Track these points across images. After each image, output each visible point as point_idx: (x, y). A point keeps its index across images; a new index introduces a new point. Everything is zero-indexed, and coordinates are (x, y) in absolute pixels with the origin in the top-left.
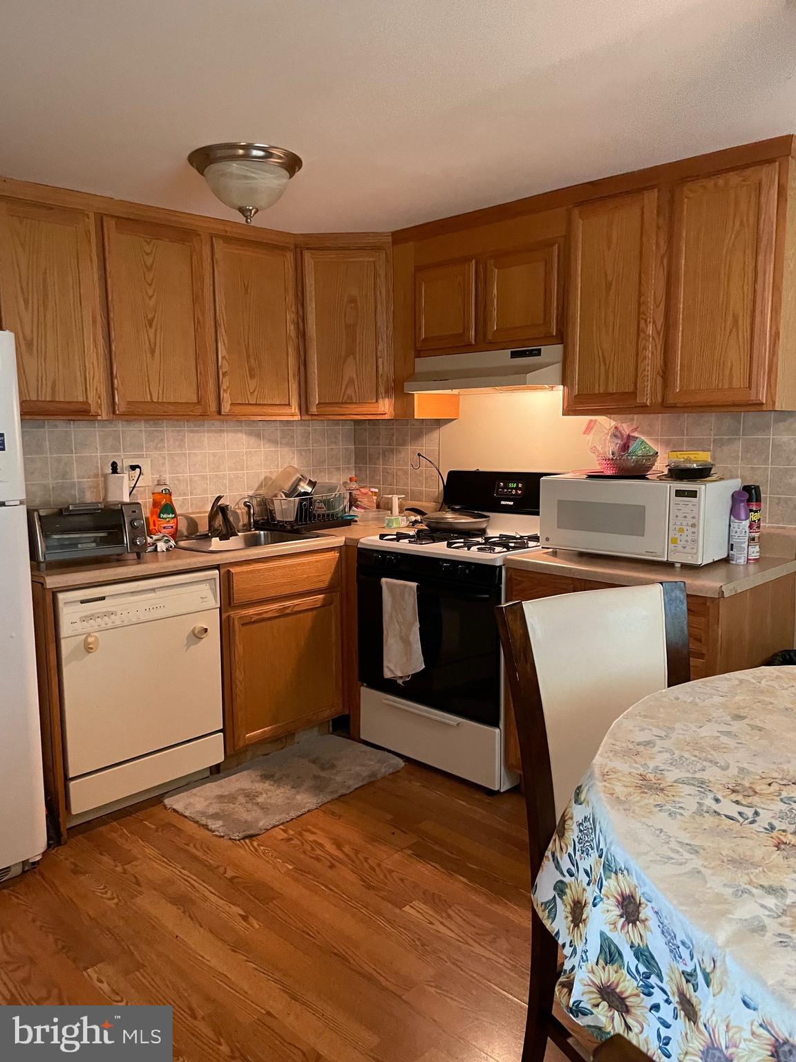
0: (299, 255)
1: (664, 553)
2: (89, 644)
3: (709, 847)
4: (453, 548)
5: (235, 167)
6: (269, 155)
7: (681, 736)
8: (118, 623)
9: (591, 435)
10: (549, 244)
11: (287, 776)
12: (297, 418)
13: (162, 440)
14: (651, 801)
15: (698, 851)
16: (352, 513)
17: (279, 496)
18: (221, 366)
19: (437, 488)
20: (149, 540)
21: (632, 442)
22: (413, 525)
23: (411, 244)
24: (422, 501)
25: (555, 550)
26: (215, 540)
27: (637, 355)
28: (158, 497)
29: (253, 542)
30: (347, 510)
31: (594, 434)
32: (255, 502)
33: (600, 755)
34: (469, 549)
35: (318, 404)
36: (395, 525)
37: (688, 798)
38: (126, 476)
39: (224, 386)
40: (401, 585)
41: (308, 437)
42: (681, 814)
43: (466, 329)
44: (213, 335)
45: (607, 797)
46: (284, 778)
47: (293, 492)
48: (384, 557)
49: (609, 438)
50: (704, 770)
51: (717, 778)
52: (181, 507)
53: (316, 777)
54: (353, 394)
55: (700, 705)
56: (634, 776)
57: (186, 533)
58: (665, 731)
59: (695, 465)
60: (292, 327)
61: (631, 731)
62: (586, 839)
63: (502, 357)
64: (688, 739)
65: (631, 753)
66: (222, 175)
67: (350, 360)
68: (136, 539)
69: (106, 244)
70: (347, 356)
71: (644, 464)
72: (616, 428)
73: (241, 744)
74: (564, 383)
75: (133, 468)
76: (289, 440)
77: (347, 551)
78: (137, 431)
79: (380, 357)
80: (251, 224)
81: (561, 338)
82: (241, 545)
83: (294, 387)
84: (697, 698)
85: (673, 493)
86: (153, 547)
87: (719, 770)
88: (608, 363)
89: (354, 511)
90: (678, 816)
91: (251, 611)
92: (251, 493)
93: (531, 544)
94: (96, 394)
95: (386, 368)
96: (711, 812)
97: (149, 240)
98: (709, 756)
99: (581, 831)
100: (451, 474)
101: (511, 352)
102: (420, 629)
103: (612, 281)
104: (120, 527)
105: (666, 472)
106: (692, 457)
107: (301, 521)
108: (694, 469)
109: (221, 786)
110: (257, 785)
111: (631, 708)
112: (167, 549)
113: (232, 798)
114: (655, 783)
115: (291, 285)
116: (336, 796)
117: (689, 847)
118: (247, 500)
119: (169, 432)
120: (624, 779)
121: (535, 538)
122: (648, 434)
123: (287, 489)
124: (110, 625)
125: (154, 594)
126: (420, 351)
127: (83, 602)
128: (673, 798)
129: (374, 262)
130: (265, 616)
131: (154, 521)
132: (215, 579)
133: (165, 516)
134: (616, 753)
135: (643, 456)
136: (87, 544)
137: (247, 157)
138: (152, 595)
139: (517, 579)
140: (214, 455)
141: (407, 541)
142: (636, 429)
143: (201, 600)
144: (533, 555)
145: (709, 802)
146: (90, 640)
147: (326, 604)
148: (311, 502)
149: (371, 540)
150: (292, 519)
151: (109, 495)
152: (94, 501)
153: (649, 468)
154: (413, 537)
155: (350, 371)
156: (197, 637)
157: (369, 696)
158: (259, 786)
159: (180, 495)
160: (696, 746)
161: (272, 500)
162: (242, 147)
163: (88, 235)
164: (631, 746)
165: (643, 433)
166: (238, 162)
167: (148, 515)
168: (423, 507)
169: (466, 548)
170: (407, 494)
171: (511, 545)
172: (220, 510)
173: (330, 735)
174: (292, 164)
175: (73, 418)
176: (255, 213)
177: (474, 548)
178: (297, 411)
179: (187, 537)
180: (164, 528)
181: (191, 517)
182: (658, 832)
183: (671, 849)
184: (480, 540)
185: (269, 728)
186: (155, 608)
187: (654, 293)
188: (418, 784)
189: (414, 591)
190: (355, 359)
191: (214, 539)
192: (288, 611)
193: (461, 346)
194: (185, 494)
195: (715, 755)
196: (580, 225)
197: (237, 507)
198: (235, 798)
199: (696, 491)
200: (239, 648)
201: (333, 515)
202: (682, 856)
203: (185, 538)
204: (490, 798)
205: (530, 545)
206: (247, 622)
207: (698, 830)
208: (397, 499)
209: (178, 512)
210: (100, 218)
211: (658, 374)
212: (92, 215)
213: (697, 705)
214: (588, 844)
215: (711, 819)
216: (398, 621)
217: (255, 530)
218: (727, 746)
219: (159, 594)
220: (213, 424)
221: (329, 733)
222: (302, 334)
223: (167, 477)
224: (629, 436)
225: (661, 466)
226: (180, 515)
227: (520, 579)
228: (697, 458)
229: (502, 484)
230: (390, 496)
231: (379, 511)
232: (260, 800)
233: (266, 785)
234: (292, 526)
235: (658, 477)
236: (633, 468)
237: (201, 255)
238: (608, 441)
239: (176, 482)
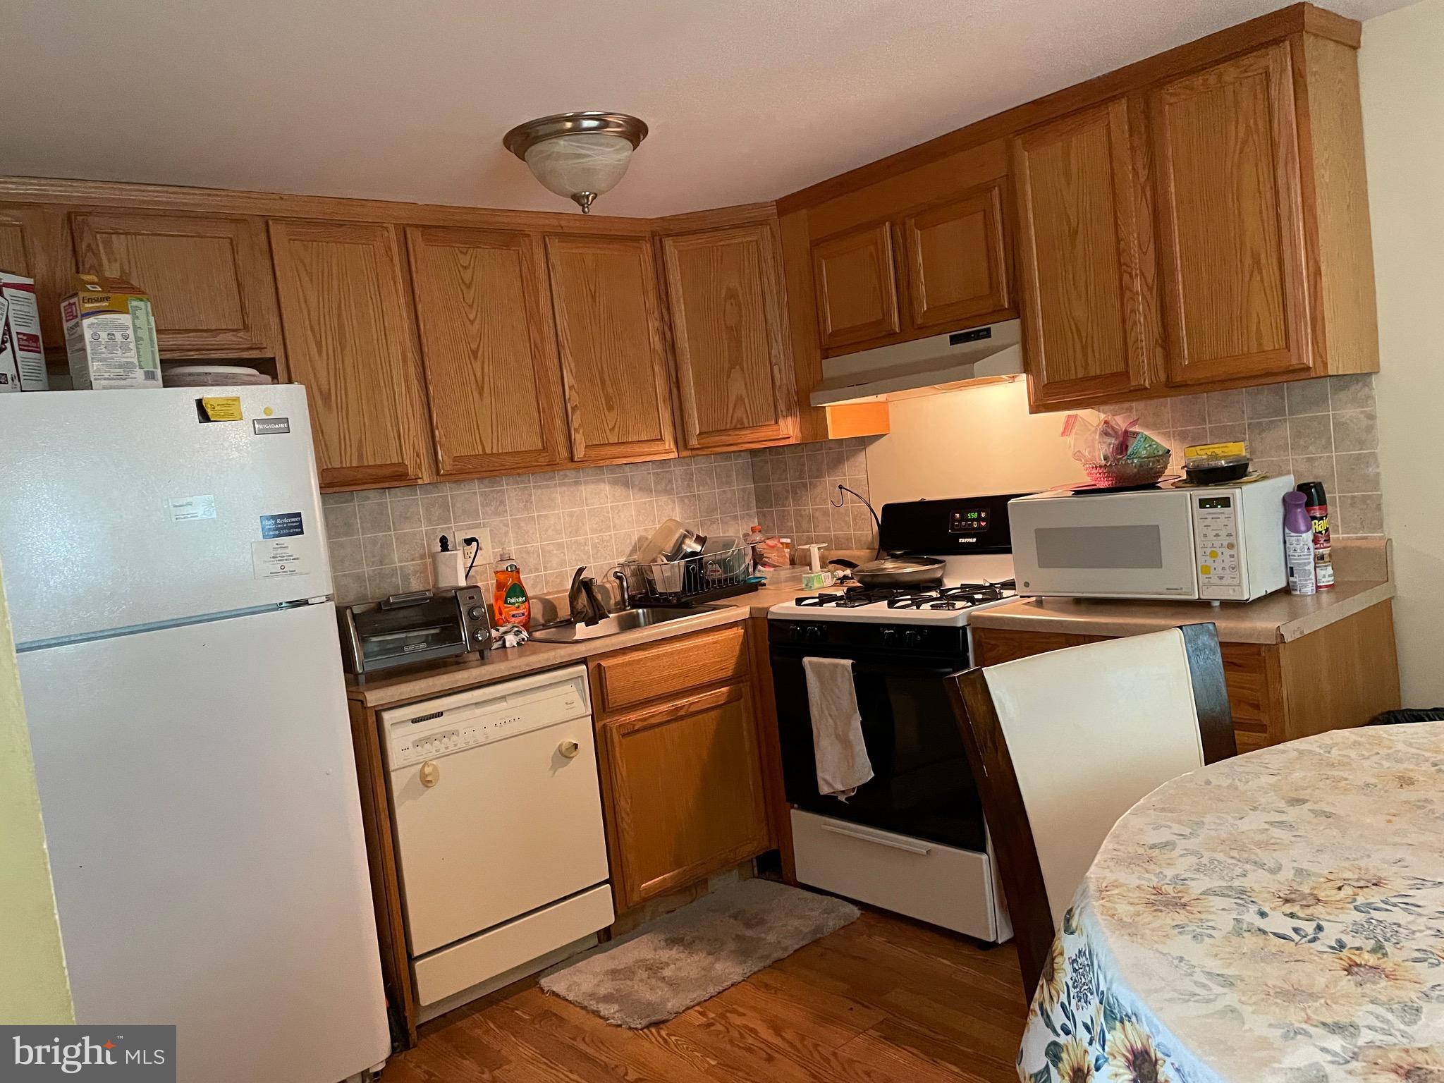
0: (658, 245)
1: (1193, 590)
2: (427, 776)
3: (1250, 977)
4: (897, 608)
5: (562, 144)
6: (604, 123)
7: (1213, 833)
8: (461, 745)
9: (1073, 435)
10: (987, 189)
11: (701, 939)
12: (674, 455)
13: (502, 502)
14: (1169, 921)
15: (1234, 982)
16: (758, 574)
17: (659, 559)
18: (569, 399)
19: (871, 530)
20: (494, 634)
21: (1131, 440)
22: (842, 583)
23: (804, 211)
24: (851, 549)
25: (1039, 599)
26: (580, 626)
27: (1124, 321)
28: (502, 577)
29: (629, 624)
30: (751, 570)
31: (1076, 434)
32: (628, 573)
33: (1096, 865)
34: (918, 608)
35: (699, 434)
36: (816, 585)
37: (1222, 915)
38: (460, 553)
39: (575, 424)
40: (830, 664)
41: (691, 480)
42: (1211, 936)
43: (887, 314)
44: (556, 360)
45: (1105, 920)
46: (697, 941)
47: (677, 553)
48: (804, 629)
49: (1097, 437)
50: (1245, 875)
51: (1263, 885)
52: (534, 586)
53: (739, 938)
54: (744, 416)
55: (1240, 788)
56: (1144, 890)
57: (542, 621)
58: (1189, 827)
59: (1223, 462)
60: (657, 338)
61: (1142, 830)
62: (1083, 980)
63: (939, 345)
64: (1224, 836)
65: (1144, 859)
66: (548, 157)
67: (736, 373)
68: (477, 634)
69: (412, 261)
70: (732, 367)
71: (1152, 469)
72: (1106, 422)
73: (635, 898)
74: (1026, 369)
75: (469, 542)
76: (666, 486)
77: (754, 626)
78: (471, 494)
79: (776, 364)
80: (590, 214)
81: (1017, 310)
82: (615, 629)
83: (665, 416)
84: (1237, 781)
85: (1196, 504)
86: (501, 642)
87: (1266, 873)
88: (1084, 335)
89: (759, 571)
90: (1206, 938)
91: (633, 717)
92: (622, 560)
93: (1006, 593)
94: (412, 453)
95: (784, 376)
96: (1253, 930)
97: (465, 250)
98: (1253, 857)
99: (1075, 970)
100: (887, 508)
101: (950, 336)
102: (862, 723)
103: (1078, 227)
104: (455, 620)
105: (1185, 477)
106: (1219, 451)
107: (690, 590)
108: (1223, 468)
109: (613, 958)
110: (661, 952)
111: (1142, 801)
112: (518, 643)
113: (628, 973)
114: (1174, 897)
115: (650, 284)
116: (768, 962)
117: (1220, 978)
118: (617, 570)
119: (511, 491)
120: (1130, 894)
121: (1010, 585)
122: (1154, 426)
123: (669, 551)
124: (452, 748)
125: (505, 703)
126: (828, 349)
127: (414, 721)
128: (1199, 916)
129: (757, 241)
130: (653, 721)
131: (500, 608)
132: (582, 677)
133: (513, 600)
134: (1118, 862)
135: (1148, 458)
136: (417, 646)
137: (577, 130)
138: (503, 705)
139: (989, 644)
140: (571, 515)
141: (833, 604)
142: (1134, 423)
143: (567, 707)
144: (1010, 608)
145: (1251, 917)
146: (428, 770)
147: (732, 699)
148: (701, 564)
149: (784, 607)
150: (678, 589)
151: (440, 578)
152: (423, 589)
153: (1161, 473)
154: (841, 598)
155: (737, 387)
156: (566, 757)
157: (802, 822)
158: (665, 955)
159: (530, 572)
160: (1235, 844)
161: (650, 566)
162: (569, 119)
163: (389, 253)
164: (1141, 851)
165: (1147, 426)
166: (567, 138)
167: (492, 601)
168: (854, 557)
169: (915, 607)
170: (830, 542)
171: (976, 596)
172: (583, 585)
173: (757, 880)
174: (635, 131)
175: (387, 485)
176: (593, 199)
177: (926, 607)
178: (672, 446)
179: (543, 625)
180: (513, 616)
181: (547, 599)
182: (1176, 962)
183: (1196, 983)
184: (934, 594)
185: (671, 874)
186: (507, 721)
187: (1138, 235)
188: (882, 939)
189: (849, 674)
190: (742, 370)
191: (578, 625)
192: (682, 713)
193: (881, 336)
194: (537, 570)
195: (1263, 856)
196: (1025, 160)
197: (605, 580)
198: (633, 973)
199: (1229, 498)
200: (622, 769)
201: (732, 579)
202: (1211, 990)
203: (541, 627)
204: (984, 953)
205: (1004, 596)
206: (630, 732)
207: (1234, 956)
208: (816, 549)
209: (530, 594)
210: (403, 230)
211: (1157, 340)
212: (392, 229)
213: (1236, 788)
214: (1086, 987)
215: (1254, 939)
216: (830, 715)
217: (632, 608)
218: (1278, 841)
219: (512, 702)
220: (566, 476)
221: (754, 877)
222: (671, 347)
223: (512, 549)
224: (1126, 432)
225: (1176, 468)
226: (533, 598)
227: (993, 642)
228: (1227, 451)
229: (958, 515)
230: (807, 547)
231: (793, 568)
232: (667, 972)
233: (674, 953)
234: (679, 599)
235: (1172, 485)
236: (1135, 475)
237: (532, 261)
238: (1096, 442)
239: (524, 555)
